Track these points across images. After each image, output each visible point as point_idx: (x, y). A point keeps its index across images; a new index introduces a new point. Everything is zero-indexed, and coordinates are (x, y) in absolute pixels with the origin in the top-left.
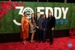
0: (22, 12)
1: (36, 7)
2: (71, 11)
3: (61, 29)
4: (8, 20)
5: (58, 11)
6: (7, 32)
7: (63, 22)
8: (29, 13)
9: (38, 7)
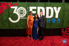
0: (16, 11)
1: (29, 7)
2: (64, 11)
4: (5, 18)
6: (3, 28)
7: (55, 21)
8: (22, 12)
9: (30, 7)
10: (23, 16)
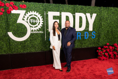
2: (100, 20)
3: (85, 47)
5: (81, 18)
7: (88, 35)
8: (34, 21)
9: (49, 12)
10: (36, 29)
